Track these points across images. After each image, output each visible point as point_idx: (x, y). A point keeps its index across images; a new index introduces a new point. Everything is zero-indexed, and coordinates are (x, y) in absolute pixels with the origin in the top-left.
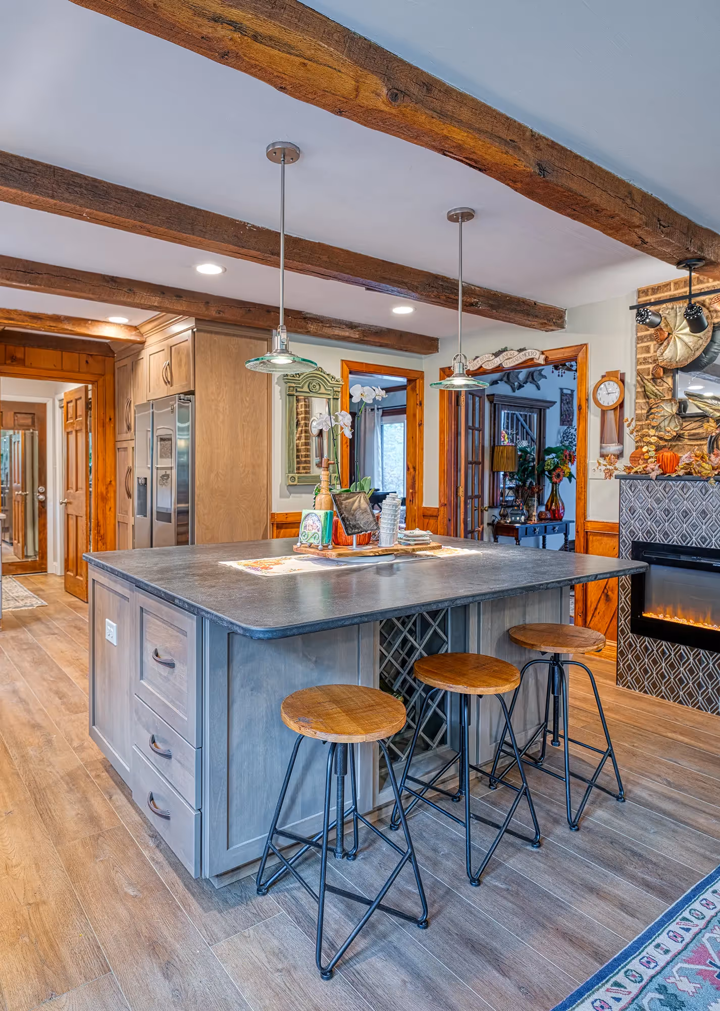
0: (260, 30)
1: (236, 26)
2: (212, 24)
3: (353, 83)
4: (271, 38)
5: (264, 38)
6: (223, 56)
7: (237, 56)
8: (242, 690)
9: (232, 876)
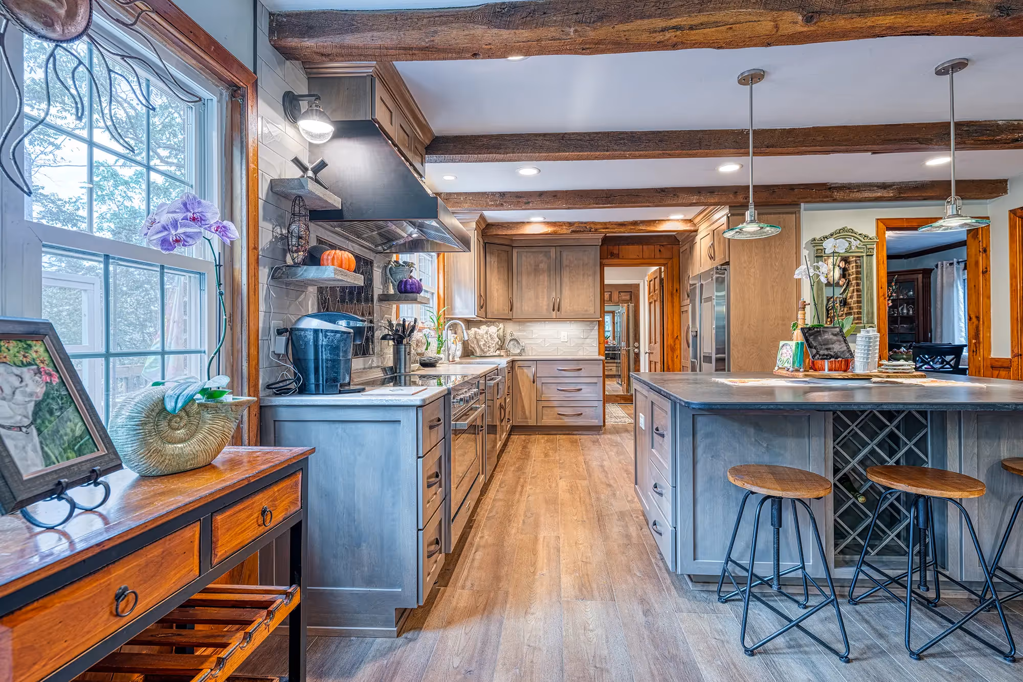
0: (692, 23)
1: (676, 28)
2: (661, 34)
3: (772, 23)
4: (702, 24)
5: (697, 26)
6: (674, 46)
7: (682, 43)
8: (704, 455)
9: (703, 586)
